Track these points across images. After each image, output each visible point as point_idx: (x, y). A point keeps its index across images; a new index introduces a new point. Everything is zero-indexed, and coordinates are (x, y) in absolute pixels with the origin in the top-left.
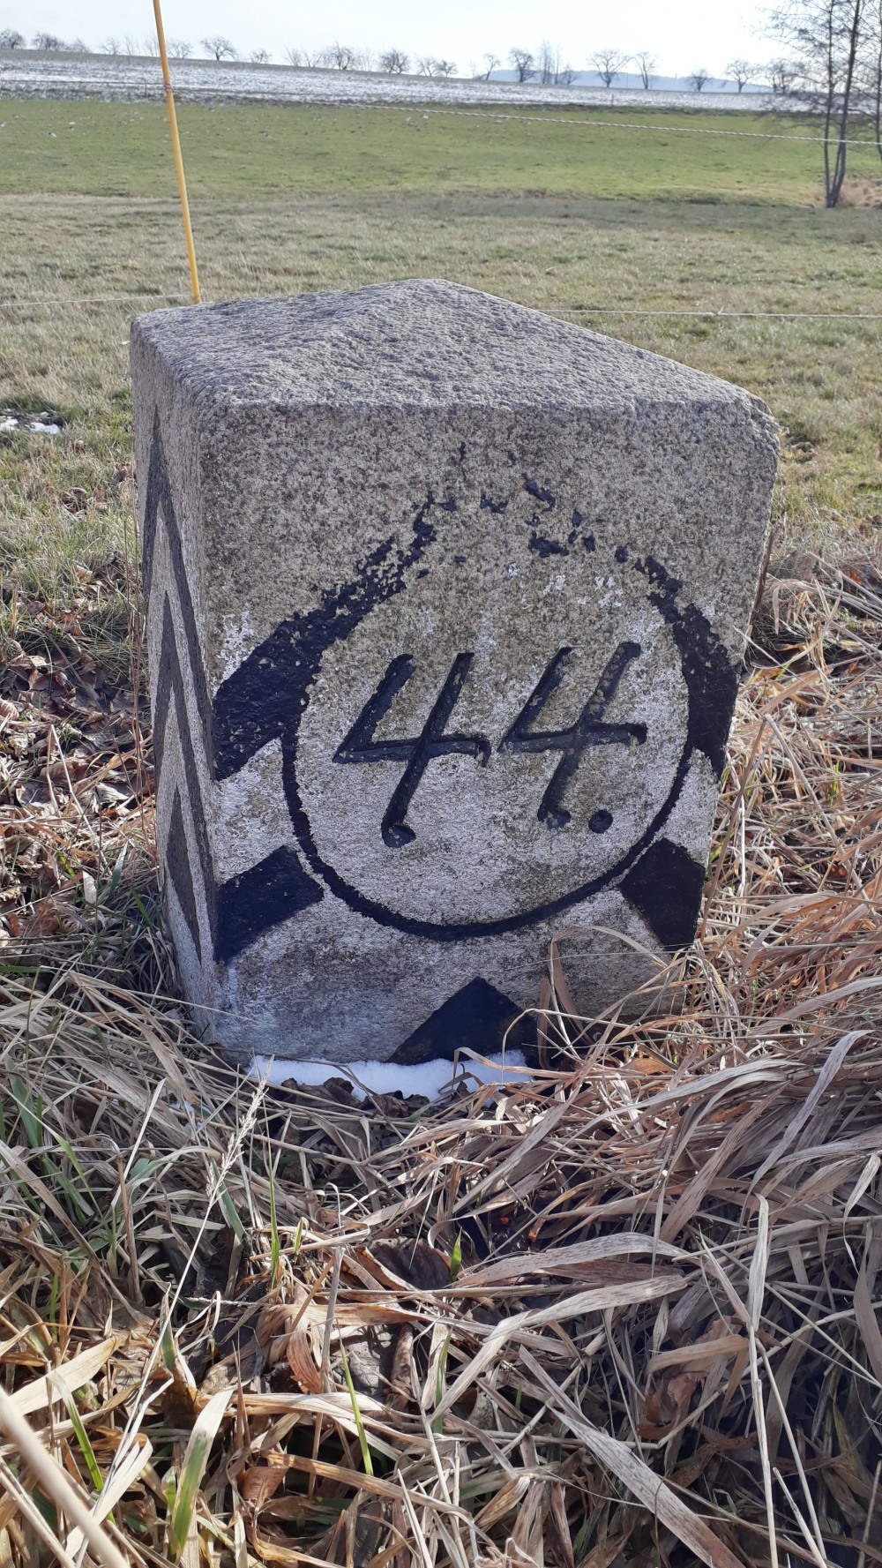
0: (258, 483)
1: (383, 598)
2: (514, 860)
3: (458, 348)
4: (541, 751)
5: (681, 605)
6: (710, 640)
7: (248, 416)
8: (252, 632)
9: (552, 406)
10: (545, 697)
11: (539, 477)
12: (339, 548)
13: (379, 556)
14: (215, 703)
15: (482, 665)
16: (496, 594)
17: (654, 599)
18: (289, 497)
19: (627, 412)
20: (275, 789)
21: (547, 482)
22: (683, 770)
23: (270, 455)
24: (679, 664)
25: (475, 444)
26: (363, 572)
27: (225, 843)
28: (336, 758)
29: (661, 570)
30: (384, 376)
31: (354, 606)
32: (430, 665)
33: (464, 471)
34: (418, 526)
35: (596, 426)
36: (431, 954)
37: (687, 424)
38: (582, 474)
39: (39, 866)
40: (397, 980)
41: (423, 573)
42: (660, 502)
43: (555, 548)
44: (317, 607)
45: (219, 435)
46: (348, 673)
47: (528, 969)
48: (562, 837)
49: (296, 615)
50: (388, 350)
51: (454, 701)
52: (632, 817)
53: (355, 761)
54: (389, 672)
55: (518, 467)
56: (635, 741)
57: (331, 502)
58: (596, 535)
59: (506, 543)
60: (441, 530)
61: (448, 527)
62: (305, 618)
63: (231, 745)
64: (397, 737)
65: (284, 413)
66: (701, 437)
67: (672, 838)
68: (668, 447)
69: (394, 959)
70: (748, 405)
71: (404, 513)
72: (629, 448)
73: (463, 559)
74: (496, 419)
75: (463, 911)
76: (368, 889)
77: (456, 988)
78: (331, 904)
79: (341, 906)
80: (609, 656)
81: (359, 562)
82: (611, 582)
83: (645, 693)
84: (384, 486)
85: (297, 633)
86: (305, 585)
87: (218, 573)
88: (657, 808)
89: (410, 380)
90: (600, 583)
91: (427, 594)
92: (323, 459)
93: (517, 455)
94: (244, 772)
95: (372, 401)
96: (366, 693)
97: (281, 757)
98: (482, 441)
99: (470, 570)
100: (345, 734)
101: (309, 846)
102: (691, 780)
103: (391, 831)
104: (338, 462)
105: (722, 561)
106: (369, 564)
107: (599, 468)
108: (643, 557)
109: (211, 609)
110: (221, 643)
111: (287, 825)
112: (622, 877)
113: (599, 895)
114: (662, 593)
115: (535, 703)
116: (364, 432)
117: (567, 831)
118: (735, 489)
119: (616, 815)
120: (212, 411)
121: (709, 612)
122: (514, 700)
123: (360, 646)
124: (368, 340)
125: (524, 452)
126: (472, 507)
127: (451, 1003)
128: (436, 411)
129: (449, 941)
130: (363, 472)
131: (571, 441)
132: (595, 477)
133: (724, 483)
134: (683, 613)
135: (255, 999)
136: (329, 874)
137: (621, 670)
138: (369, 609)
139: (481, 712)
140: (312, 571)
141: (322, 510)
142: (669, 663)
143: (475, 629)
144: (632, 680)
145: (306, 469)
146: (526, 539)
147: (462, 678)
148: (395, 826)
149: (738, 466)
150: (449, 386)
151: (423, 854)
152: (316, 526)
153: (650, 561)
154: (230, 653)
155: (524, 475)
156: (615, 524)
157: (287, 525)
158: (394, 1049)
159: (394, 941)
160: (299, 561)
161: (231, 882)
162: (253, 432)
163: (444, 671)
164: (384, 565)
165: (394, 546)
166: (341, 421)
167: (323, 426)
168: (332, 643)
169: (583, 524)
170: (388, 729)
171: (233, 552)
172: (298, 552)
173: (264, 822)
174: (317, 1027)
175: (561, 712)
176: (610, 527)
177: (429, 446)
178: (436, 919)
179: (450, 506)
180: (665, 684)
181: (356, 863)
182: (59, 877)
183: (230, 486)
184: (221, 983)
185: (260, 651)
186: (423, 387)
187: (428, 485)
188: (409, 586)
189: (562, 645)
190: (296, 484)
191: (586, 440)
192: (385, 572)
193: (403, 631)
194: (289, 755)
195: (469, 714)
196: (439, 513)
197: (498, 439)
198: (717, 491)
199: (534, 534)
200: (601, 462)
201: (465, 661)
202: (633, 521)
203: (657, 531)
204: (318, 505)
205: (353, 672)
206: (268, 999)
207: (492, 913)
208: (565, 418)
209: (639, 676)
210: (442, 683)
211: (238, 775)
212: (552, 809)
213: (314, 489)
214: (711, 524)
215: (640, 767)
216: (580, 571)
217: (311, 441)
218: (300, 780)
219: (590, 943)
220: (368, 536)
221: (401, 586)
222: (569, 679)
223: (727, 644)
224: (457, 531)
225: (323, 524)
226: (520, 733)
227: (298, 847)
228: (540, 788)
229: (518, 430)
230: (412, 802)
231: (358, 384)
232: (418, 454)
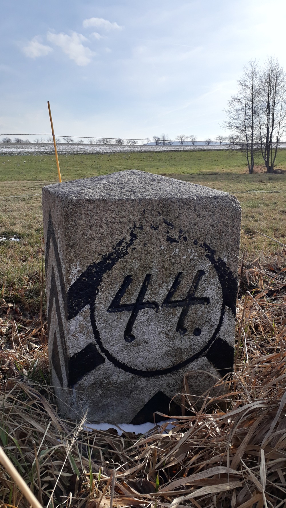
0: (82, 222)
1: (122, 257)
2: (169, 346)
3: (141, 185)
4: (176, 307)
5: (216, 258)
6: (226, 269)
7: (78, 202)
8: (80, 269)
9: (170, 198)
10: (175, 289)
11: (168, 219)
12: (107, 242)
13: (120, 244)
14: (68, 293)
15: (154, 278)
16: (157, 255)
17: (207, 256)
18: (91, 226)
19: (193, 199)
20: (88, 322)
21: (171, 220)
22: (223, 314)
23: (85, 214)
24: (217, 277)
25: (148, 209)
26: (115, 249)
27: (71, 342)
28: (108, 311)
29: (208, 247)
30: (119, 192)
31: (112, 260)
32: (138, 278)
33: (145, 218)
34: (132, 234)
35: (184, 203)
36: (143, 382)
37: (212, 203)
38: (181, 218)
39: (8, 368)
40: (131, 392)
41: (134, 249)
42: (206, 226)
43: (174, 241)
44: (101, 260)
45: (69, 208)
46: (111, 282)
47: (176, 387)
48: (185, 337)
49: (94, 263)
50: (120, 186)
51: (146, 290)
52: (208, 330)
53: (114, 312)
54: (124, 281)
55: (161, 216)
56: (206, 303)
57: (105, 227)
58: (187, 236)
59: (159, 239)
60: (139, 236)
61: (141, 235)
62: (97, 264)
63: (73, 307)
64: (128, 303)
65: (89, 201)
66: (217, 206)
67: (222, 337)
68: (207, 209)
69: (130, 384)
70: (231, 197)
71: (127, 230)
72: (195, 210)
73: (146, 244)
74: (154, 202)
75: (153, 366)
76: (121, 358)
77: (152, 395)
78: (108, 364)
79: (111, 365)
80: (194, 275)
81: (114, 246)
82: (193, 251)
83: (208, 287)
84: (121, 222)
85: (95, 269)
86: (97, 253)
87: (69, 251)
88: (216, 327)
89: (127, 193)
90: (190, 251)
91: (135, 255)
92: (101, 215)
93: (161, 212)
94: (78, 317)
95: (116, 197)
96: (117, 288)
97: (90, 311)
98: (150, 209)
99: (149, 248)
100: (111, 302)
101: (100, 342)
102: (226, 317)
103: (127, 337)
104: (106, 216)
105: (227, 244)
106: (117, 246)
107: (186, 216)
108: (202, 243)
109: (67, 262)
110: (70, 273)
111: (92, 335)
112: (206, 352)
113: (199, 359)
114: (210, 254)
115: (172, 291)
116: (114, 206)
117: (186, 335)
118: (229, 222)
119: (203, 329)
120: (67, 202)
121: (225, 260)
122: (165, 290)
123: (115, 273)
124: (114, 184)
125: (163, 211)
126: (148, 228)
127: (151, 401)
128: (135, 200)
129: (149, 377)
130: (114, 218)
131: (177, 208)
132: (185, 219)
133: (225, 220)
134: (217, 260)
135: (82, 400)
136: (107, 352)
137: (199, 279)
138: (117, 261)
139: (155, 294)
140: (99, 249)
141: (101, 230)
142: (214, 277)
143: (151, 266)
144: (203, 283)
145: (96, 218)
146: (165, 238)
147: (148, 283)
148: (129, 335)
149: (229, 215)
150: (139, 194)
151: (139, 345)
152: (100, 235)
153: (205, 244)
154: (73, 276)
155: (163, 219)
156: (193, 233)
157: (91, 235)
158: (132, 419)
159: (130, 378)
160: (95, 246)
161: (73, 356)
162: (80, 207)
163: (142, 280)
164: (122, 247)
165: (124, 241)
166: (107, 203)
167: (101, 205)
168: (106, 272)
169: (183, 233)
170: (125, 300)
171: (74, 244)
172: (95, 243)
173: (84, 334)
174: (104, 411)
175: (181, 293)
176: (191, 234)
177: (134, 210)
178: (144, 369)
179: (141, 228)
180: (214, 284)
181: (115, 348)
182: (15, 371)
183: (73, 223)
184: (70, 395)
185: (83, 275)
186: (132, 194)
187: (134, 222)
188: (130, 253)
189: (179, 271)
190: (93, 223)
191: (182, 208)
192: (122, 249)
193: (128, 267)
194: (93, 309)
195: (151, 295)
196: (138, 230)
197: (155, 208)
198: (223, 222)
199: (168, 236)
200: (187, 214)
201: (148, 277)
202: (198, 232)
203: (206, 235)
205: (113, 281)
206: (87, 400)
207: (163, 366)
208: (175, 201)
209: (205, 281)
210: (142, 284)
211: (76, 318)
212: (181, 328)
213: (99, 224)
214: (223, 232)
215: (209, 312)
216: (183, 248)
217: (98, 209)
218: (96, 319)
219: (197, 377)
220: (116, 237)
221: (127, 253)
222: (183, 282)
223: (232, 270)
224: (144, 235)
225: (102, 234)
226: (168, 301)
227: (96, 343)
228: (176, 320)
229: (161, 205)
230: (134, 326)
231: (112, 194)
232: (131, 213)
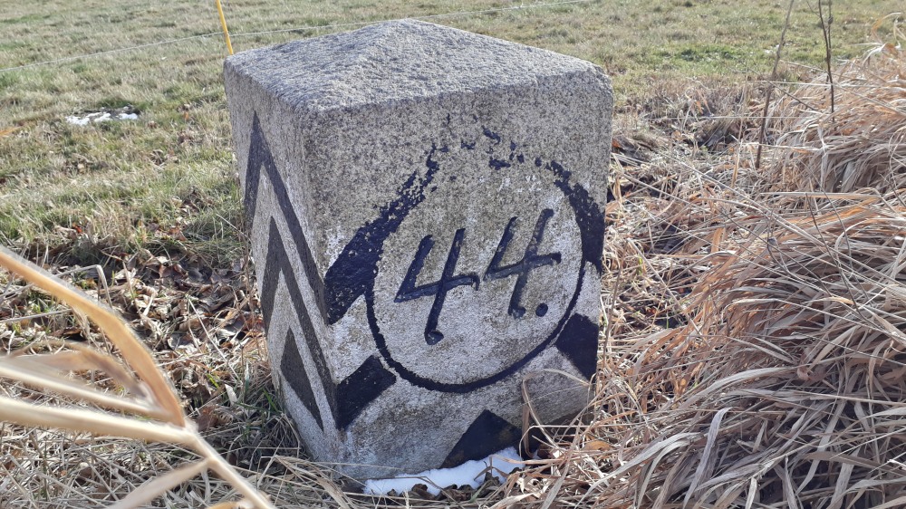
0: (339, 153)
1: (414, 206)
2: (498, 340)
3: (432, 60)
4: (507, 276)
5: (572, 184)
6: (588, 201)
7: (330, 116)
8: (343, 237)
9: (493, 87)
10: (505, 247)
11: (491, 127)
12: (387, 182)
13: (409, 183)
14: (325, 281)
15: (469, 235)
16: (474, 194)
17: (558, 184)
18: (357, 158)
19: (533, 84)
20: (364, 324)
21: (495, 128)
22: (582, 274)
23: (344, 136)
24: (574, 217)
25: (455, 114)
26: (401, 193)
27: (338, 360)
28: (396, 300)
29: (560, 167)
30: (397, 82)
31: (398, 213)
32: (443, 239)
33: (450, 129)
34: (429, 163)
35: (519, 94)
36: (459, 401)
37: (565, 86)
38: (513, 121)
39: (196, 385)
40: (441, 420)
41: (434, 189)
42: (556, 130)
43: (503, 164)
44: (377, 217)
45: (314, 129)
46: (398, 251)
47: (511, 400)
48: (522, 322)
49: (367, 223)
50: (395, 66)
51: (457, 256)
52: (558, 305)
53: (407, 300)
54: (420, 247)
55: (479, 122)
56: (555, 262)
57: (380, 157)
58: (524, 154)
59: (476, 165)
60: (441, 164)
61: (444, 161)
62: (372, 224)
63: (337, 303)
64: (428, 282)
65: (349, 111)
66: (573, 92)
67: (580, 312)
68: (557, 100)
69: (439, 409)
70: (594, 71)
71: (421, 157)
72: (536, 104)
73: (455, 178)
74: (465, 98)
75: (473, 374)
76: (421, 371)
77: (474, 418)
78: (401, 383)
79: (407, 383)
80: (537, 218)
81: (399, 188)
82: (534, 178)
83: (558, 235)
84: (408, 144)
85: (368, 234)
86: (370, 205)
87: (321, 207)
88: (571, 298)
89: (413, 82)
90: (528, 180)
91: (437, 200)
92: (373, 134)
93: (478, 116)
94: (346, 317)
95: (396, 97)
96: (409, 260)
97: (365, 305)
98: (458, 112)
99: (459, 183)
100: (400, 285)
101: (386, 353)
102: (586, 279)
103: (429, 335)
104: (382, 135)
105: (591, 158)
106: (404, 188)
107: (522, 117)
108: (549, 161)
109: (318, 228)
110: (326, 246)
111: (373, 343)
112: (556, 338)
113: (545, 351)
114: (561, 180)
115: (500, 250)
116: (394, 116)
117: (525, 318)
118: (594, 118)
119: (550, 305)
120: (308, 116)
121: (587, 186)
122: (489, 251)
123: (404, 235)
124: (381, 61)
125: (481, 114)
126: (457, 148)
127: (471, 427)
128: (432, 98)
129: (467, 392)
130: (396, 138)
131: (505, 104)
132: (520, 122)
133: (588, 115)
134: (573, 189)
135: (363, 447)
136: (398, 367)
137: (544, 225)
138: (407, 213)
139: (473, 260)
140: (373, 197)
141: (375, 163)
142: (569, 217)
143: (465, 215)
144: (550, 230)
145: (364, 141)
146: (487, 161)
147: (460, 243)
148: (432, 333)
149: (594, 105)
150: (434, 83)
151: (449, 345)
152: (373, 172)
153: (554, 163)
154: (332, 251)
155: (483, 127)
156: (533, 146)
157: (357, 174)
158: (443, 460)
159: (438, 399)
160: (366, 193)
161: (344, 382)
162: (333, 125)
163: (450, 241)
164: (413, 188)
165: (417, 176)
166: (382, 112)
167: (372, 116)
168: (388, 236)
169: (517, 149)
170: (424, 278)
171: (328, 194)
172: (365, 188)
173: (359, 344)
174: (400, 456)
175: (514, 253)
176: (531, 148)
177: (431, 118)
178: (459, 381)
179: (445, 149)
180: (568, 229)
181: (413, 358)
182: (210, 389)
183: (324, 157)
184: (343, 441)
185: (348, 247)
186: (421, 85)
187: (432, 140)
188: (427, 197)
189: (512, 216)
190: (360, 151)
191: (514, 103)
192: (413, 191)
193: (426, 223)
194: (370, 303)
195: (466, 263)
196: (439, 154)
197: (467, 109)
198: (584, 120)
199: (491, 158)
200: (523, 113)
201: (460, 234)
202: (542, 143)
203: (556, 146)
204: (374, 160)
205: (401, 250)
206: (371, 445)
207: (489, 372)
208: (501, 92)
209: (554, 227)
210: (450, 247)
211: (342, 320)
212: (515, 308)
213: (370, 151)
214: (583, 138)
215: (560, 276)
216: (517, 174)
217: (366, 125)
218: (377, 316)
219: (543, 379)
220: (402, 173)
221: (423, 197)
222: (517, 235)
223: (598, 202)
224: (450, 163)
225: (377, 170)
226: (494, 268)
227: (380, 355)
228: (508, 297)
229: (477, 102)
230: (440, 317)
231: (385, 89)
232: (425, 124)
